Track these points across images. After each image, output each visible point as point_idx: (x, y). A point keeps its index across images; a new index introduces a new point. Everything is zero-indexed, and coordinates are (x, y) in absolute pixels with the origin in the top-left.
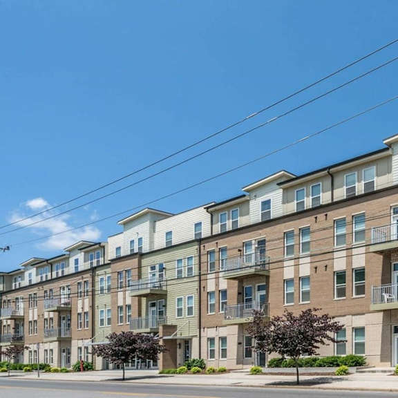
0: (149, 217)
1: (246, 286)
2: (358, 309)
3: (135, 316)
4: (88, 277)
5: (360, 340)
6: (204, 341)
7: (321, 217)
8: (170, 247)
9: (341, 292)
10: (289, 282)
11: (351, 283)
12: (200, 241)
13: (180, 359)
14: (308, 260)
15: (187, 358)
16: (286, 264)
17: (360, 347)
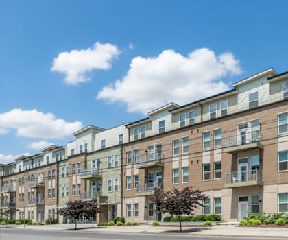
0: (91, 131)
1: (150, 173)
2: (217, 187)
3: (83, 191)
4: (54, 167)
5: (218, 206)
6: (124, 206)
7: (195, 131)
8: (104, 150)
9: (207, 177)
10: (176, 170)
11: (213, 171)
12: (122, 145)
14: (187, 157)
15: (114, 216)
16: (174, 159)
17: (218, 209)
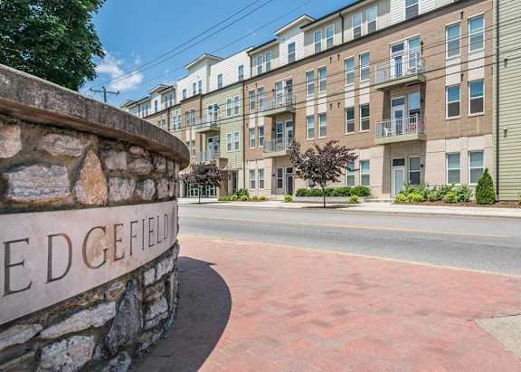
0: (205, 61)
1: (278, 123)
2: (364, 144)
3: (198, 151)
4: (165, 116)
5: (365, 172)
6: (247, 172)
7: (335, 57)
8: (221, 90)
9: (351, 127)
10: (310, 118)
11: (358, 119)
12: (243, 82)
13: (230, 189)
14: (325, 100)
15: (235, 186)
16: (308, 104)
17: (366, 178)
